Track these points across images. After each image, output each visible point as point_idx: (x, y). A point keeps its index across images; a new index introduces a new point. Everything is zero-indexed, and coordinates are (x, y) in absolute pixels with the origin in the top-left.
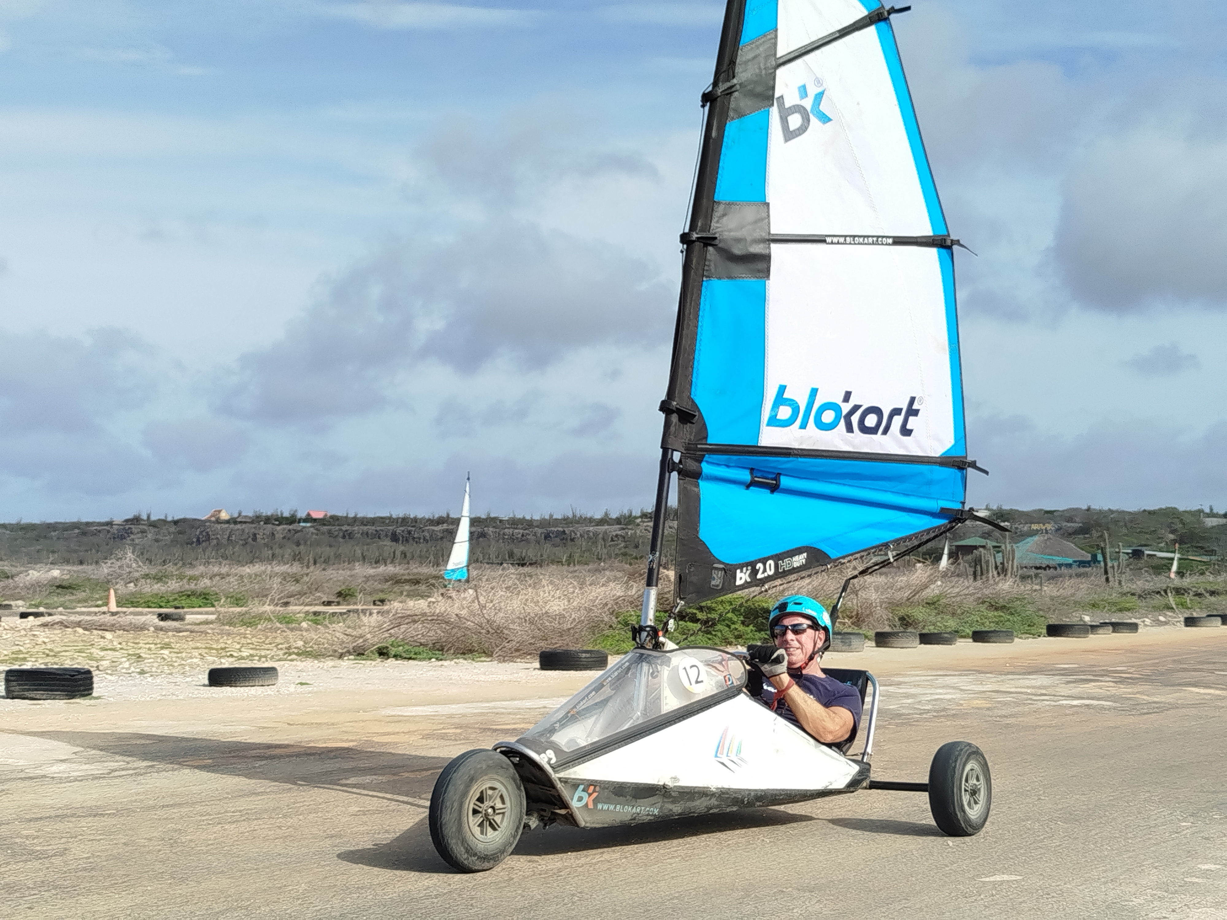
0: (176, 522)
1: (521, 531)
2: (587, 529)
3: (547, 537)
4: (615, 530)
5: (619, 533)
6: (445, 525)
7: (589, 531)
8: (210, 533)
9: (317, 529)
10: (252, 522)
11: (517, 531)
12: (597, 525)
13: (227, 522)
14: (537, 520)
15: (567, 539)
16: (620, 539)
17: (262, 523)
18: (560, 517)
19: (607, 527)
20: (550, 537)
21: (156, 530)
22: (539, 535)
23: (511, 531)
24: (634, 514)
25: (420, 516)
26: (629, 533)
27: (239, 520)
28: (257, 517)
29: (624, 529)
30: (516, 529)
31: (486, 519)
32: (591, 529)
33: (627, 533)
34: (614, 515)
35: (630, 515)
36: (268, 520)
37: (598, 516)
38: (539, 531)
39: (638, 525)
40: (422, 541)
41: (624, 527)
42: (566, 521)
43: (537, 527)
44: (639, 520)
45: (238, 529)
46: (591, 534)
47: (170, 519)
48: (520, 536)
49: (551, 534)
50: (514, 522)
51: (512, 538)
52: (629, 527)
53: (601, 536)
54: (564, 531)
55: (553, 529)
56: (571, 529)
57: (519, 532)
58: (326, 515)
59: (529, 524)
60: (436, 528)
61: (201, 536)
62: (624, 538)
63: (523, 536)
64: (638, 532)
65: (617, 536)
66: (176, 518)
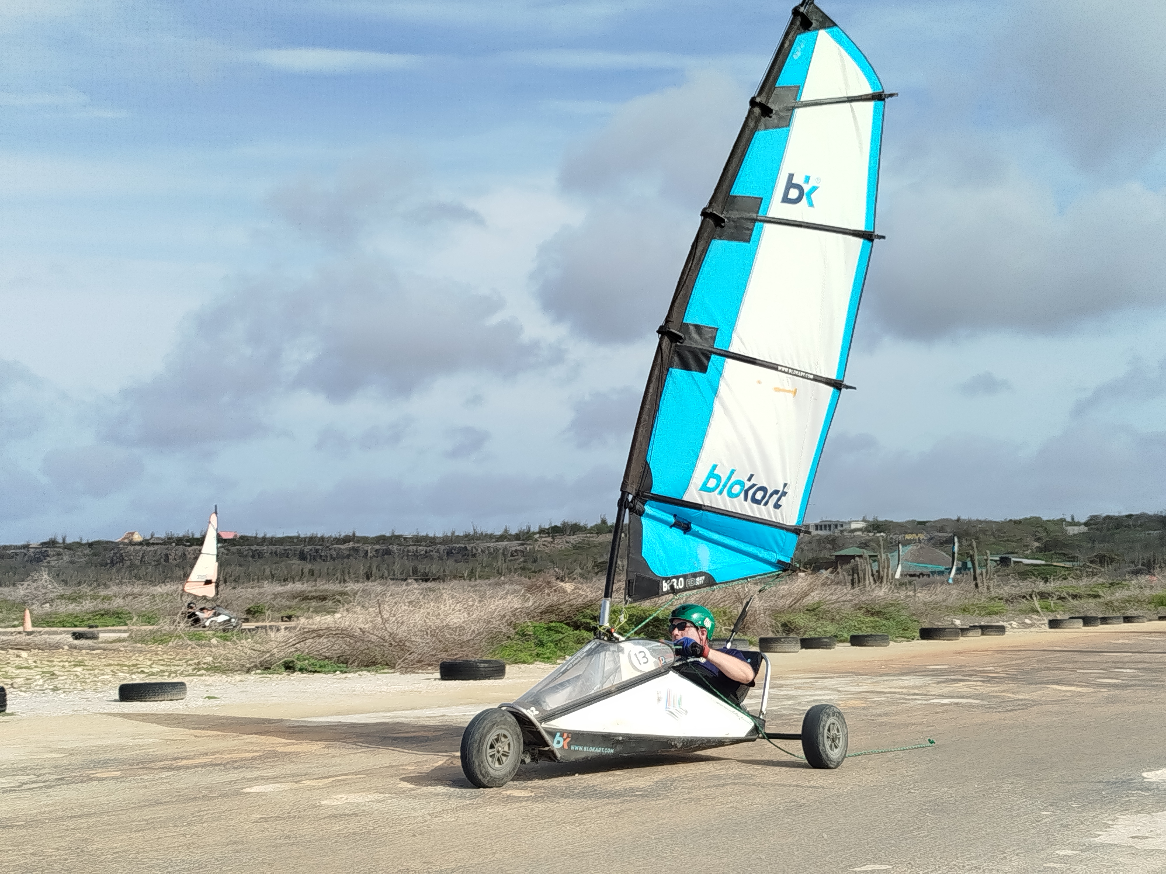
0: (90, 545)
1: (425, 548)
2: (488, 545)
3: (449, 553)
4: (514, 545)
5: (518, 548)
6: (351, 543)
7: (489, 547)
8: (124, 554)
9: (227, 550)
10: (164, 543)
11: (421, 548)
12: (497, 541)
13: (140, 544)
14: (440, 538)
15: (468, 556)
16: (519, 554)
17: (174, 544)
18: (462, 534)
19: (506, 543)
20: (452, 553)
21: (72, 552)
22: (441, 552)
23: (415, 548)
24: (532, 530)
25: (327, 535)
26: (528, 549)
27: (151, 541)
28: (169, 539)
29: (523, 544)
30: (420, 546)
31: (391, 537)
32: (492, 545)
33: (526, 548)
34: (513, 531)
35: (528, 532)
36: (179, 541)
37: (498, 532)
38: (442, 547)
39: (536, 540)
40: (329, 559)
41: (523, 542)
42: (468, 538)
43: (440, 543)
44: (537, 536)
45: (151, 551)
46: (492, 549)
47: (84, 542)
48: (423, 552)
49: (453, 551)
50: (418, 540)
51: (416, 555)
52: (528, 542)
53: (501, 551)
54: (466, 547)
55: (455, 545)
56: (472, 545)
57: (422, 549)
58: (236, 536)
59: (432, 541)
60: (342, 547)
61: (115, 558)
62: (523, 552)
63: (426, 552)
64: (537, 547)
65: (516, 551)
66: (90, 541)
